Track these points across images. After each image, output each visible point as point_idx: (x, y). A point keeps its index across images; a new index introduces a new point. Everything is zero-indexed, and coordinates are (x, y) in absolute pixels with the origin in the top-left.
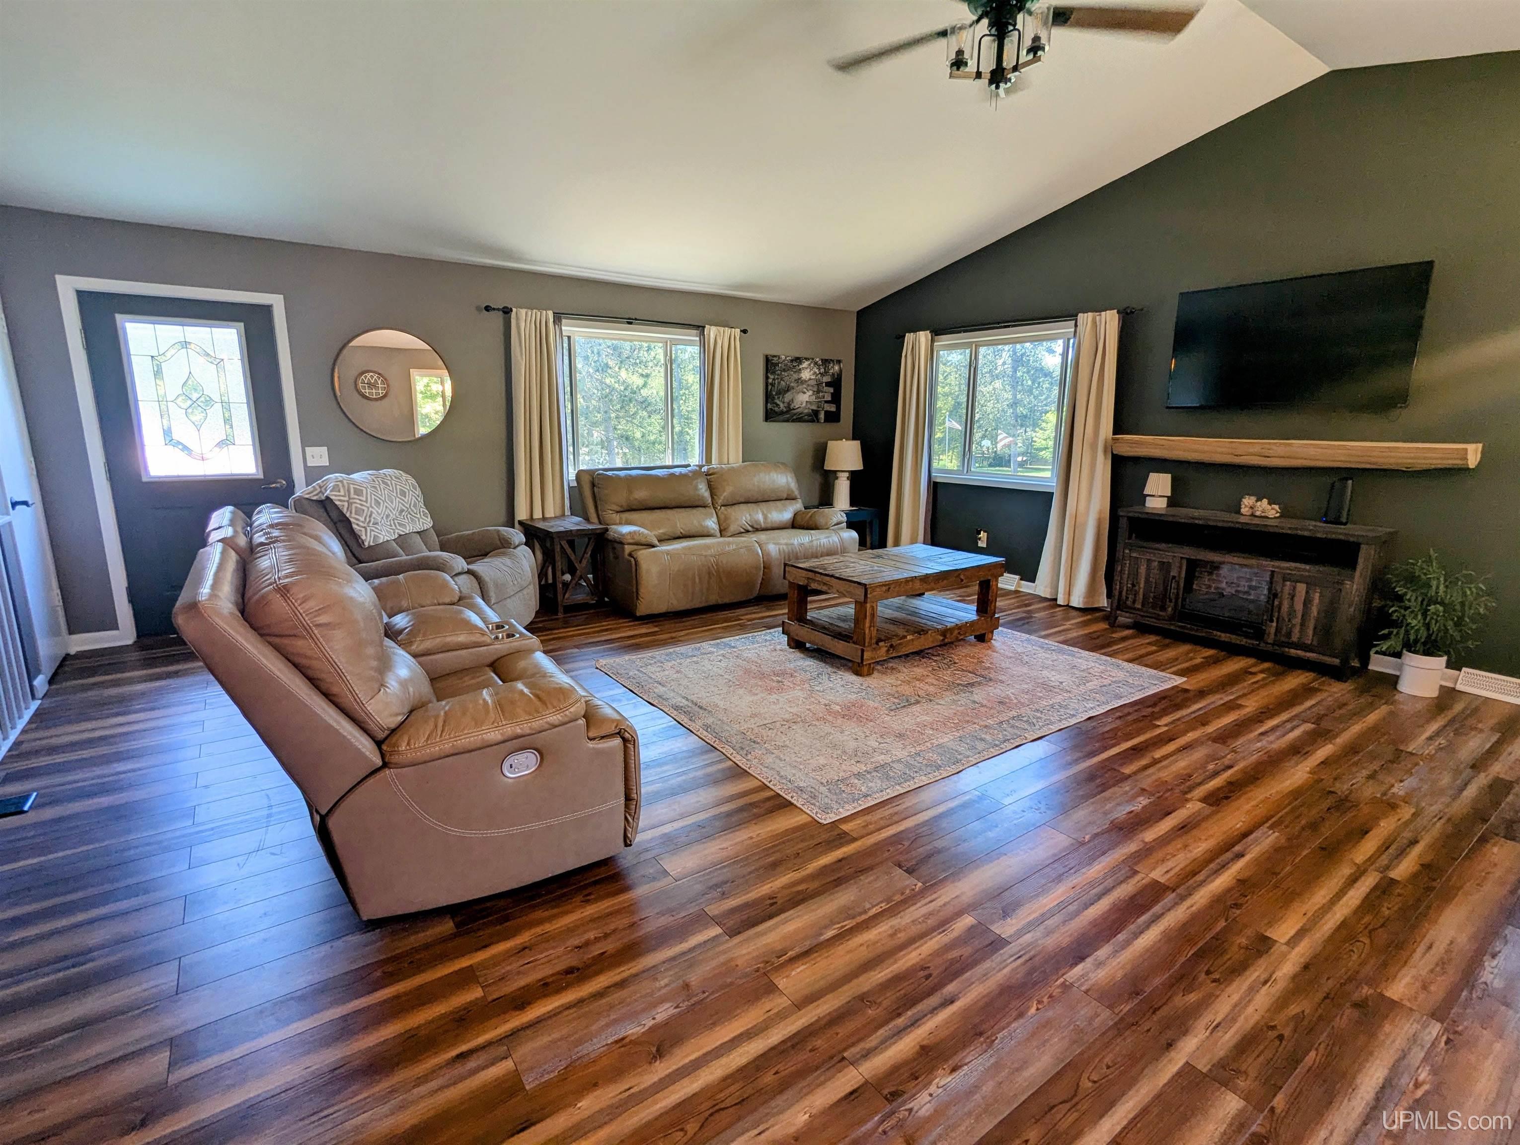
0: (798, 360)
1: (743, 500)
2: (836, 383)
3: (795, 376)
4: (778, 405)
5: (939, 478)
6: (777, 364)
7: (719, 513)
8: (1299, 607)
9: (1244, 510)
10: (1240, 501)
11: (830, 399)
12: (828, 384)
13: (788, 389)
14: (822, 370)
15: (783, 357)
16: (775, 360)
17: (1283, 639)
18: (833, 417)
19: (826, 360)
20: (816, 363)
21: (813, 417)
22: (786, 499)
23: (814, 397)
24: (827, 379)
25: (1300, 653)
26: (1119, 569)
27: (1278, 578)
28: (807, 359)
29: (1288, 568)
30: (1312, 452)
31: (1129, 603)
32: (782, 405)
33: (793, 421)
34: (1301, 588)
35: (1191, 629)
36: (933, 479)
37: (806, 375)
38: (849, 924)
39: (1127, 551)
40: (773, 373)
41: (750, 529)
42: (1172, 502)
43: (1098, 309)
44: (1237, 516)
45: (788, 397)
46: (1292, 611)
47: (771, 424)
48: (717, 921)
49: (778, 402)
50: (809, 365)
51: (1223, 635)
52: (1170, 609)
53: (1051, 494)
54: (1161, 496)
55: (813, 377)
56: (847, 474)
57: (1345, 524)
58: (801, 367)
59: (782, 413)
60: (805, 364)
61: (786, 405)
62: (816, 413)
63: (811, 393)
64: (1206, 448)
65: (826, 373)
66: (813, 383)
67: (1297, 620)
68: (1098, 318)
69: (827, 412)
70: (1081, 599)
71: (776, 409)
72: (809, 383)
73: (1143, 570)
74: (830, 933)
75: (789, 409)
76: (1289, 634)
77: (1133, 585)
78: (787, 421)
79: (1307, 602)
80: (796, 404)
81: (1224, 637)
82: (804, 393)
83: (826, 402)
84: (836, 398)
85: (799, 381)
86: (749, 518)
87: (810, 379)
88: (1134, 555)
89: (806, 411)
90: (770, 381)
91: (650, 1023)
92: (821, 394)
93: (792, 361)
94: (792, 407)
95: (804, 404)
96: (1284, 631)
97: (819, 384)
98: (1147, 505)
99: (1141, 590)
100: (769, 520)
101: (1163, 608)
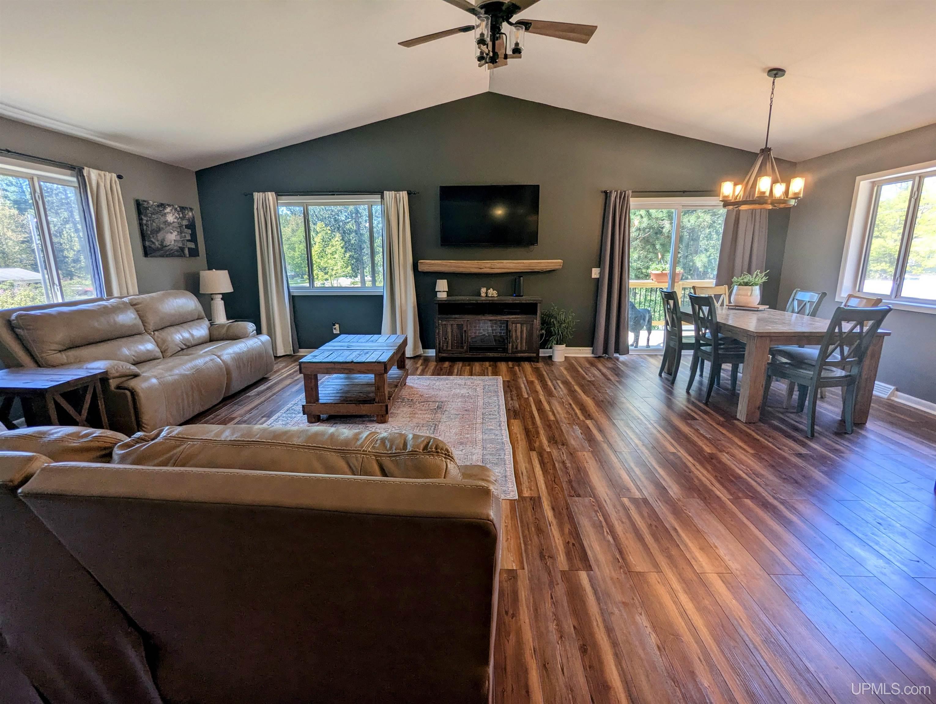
0: (162, 206)
1: (169, 324)
2: (191, 226)
3: (162, 219)
4: (153, 243)
5: (295, 293)
6: (147, 208)
7: (156, 338)
8: (519, 334)
9: (483, 295)
10: (480, 289)
11: (190, 238)
12: (187, 227)
13: (159, 230)
14: (181, 215)
15: (151, 202)
16: (145, 205)
17: (515, 350)
18: (194, 253)
19: (183, 208)
20: (176, 209)
21: (180, 253)
22: (197, 319)
23: (179, 236)
24: (185, 223)
25: (522, 355)
26: (437, 331)
27: (509, 323)
28: (169, 205)
29: (513, 318)
30: (512, 265)
31: (445, 348)
32: (157, 243)
33: (167, 256)
34: (519, 326)
35: (476, 355)
36: (292, 294)
37: (170, 218)
38: (606, 529)
39: (440, 321)
40: (146, 215)
41: (184, 347)
42: (449, 294)
43: (397, 190)
44: (479, 297)
45: (160, 236)
46: (516, 337)
47: (149, 259)
48: (573, 568)
49: (153, 240)
50: (171, 210)
51: (490, 354)
52: (465, 348)
53: (382, 297)
54: (444, 291)
55: (176, 221)
56: (221, 296)
57: (522, 296)
58: (166, 211)
59: (158, 249)
60: (168, 210)
61: (160, 243)
62: (182, 249)
63: (176, 233)
64: (467, 265)
65: (183, 218)
66: (176, 225)
67: (519, 341)
68: (398, 195)
69: (189, 249)
70: (411, 352)
71: (153, 246)
72: (174, 225)
73: (449, 330)
74: (610, 538)
75: (163, 246)
76: (517, 348)
77: (446, 339)
78: (162, 256)
79: (522, 332)
80: (167, 243)
81: (491, 355)
82: (171, 233)
83: (188, 241)
84: (194, 239)
85: (166, 222)
86: (181, 338)
87: (174, 222)
88: (444, 323)
89: (175, 248)
90: (144, 222)
91: (649, 630)
92: (183, 235)
93: (158, 206)
94: (164, 244)
95: (173, 242)
96: (515, 346)
97: (181, 226)
98: (438, 296)
99: (450, 341)
100: (196, 337)
101: (463, 347)
